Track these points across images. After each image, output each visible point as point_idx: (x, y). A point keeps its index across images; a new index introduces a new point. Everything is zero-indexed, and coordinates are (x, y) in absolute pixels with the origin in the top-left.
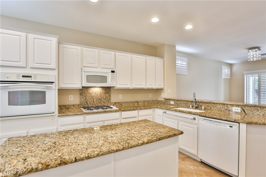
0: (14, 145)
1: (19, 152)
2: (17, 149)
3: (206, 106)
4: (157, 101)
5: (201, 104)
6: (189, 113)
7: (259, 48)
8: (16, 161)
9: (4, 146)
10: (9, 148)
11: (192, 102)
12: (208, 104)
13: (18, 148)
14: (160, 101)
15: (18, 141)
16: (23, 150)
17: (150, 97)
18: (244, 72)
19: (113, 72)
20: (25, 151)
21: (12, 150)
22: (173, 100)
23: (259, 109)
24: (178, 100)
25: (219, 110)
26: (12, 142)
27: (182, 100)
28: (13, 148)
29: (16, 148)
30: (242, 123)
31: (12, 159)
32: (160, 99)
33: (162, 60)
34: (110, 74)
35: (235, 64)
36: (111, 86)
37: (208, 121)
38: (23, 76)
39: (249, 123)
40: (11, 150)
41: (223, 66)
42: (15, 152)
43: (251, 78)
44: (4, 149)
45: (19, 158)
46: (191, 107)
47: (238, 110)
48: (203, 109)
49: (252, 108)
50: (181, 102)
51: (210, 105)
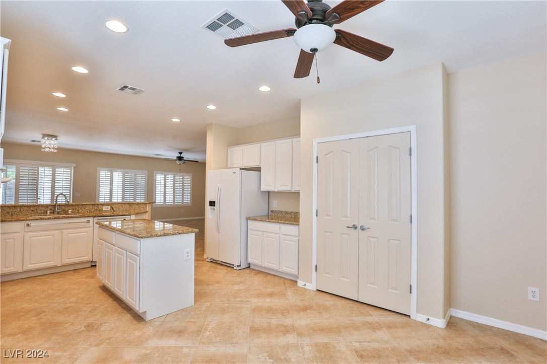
6: (80, 217)
12: (73, 207)
23: (123, 205)
25: (88, 211)
46: (48, 214)
47: (108, 208)
48: (69, 213)
49: (119, 205)
50: (22, 209)
51: (77, 208)
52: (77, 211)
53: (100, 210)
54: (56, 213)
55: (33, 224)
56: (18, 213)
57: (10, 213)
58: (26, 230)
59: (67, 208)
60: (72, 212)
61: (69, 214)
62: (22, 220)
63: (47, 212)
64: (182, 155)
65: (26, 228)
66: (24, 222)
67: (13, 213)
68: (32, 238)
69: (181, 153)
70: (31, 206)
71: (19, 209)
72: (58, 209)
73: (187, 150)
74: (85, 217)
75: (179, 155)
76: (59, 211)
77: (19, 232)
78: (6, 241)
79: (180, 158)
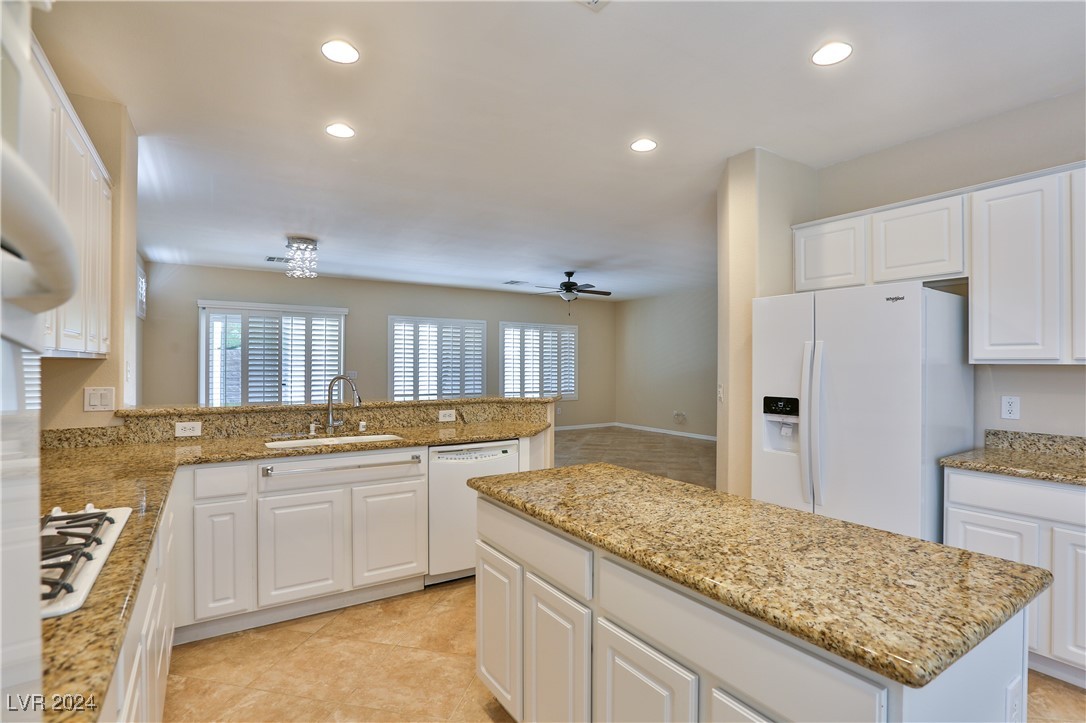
0: (913, 606)
1: (912, 573)
2: (912, 582)
5: (346, 415)
6: (396, 447)
8: (933, 557)
9: (947, 620)
10: (932, 601)
11: (309, 412)
12: (370, 413)
13: (908, 586)
15: (887, 614)
16: (900, 573)
20: (896, 567)
21: (929, 586)
22: (199, 414)
23: (486, 407)
25: (405, 424)
26: (910, 623)
27: (261, 411)
28: (922, 592)
29: (914, 587)
31: (939, 565)
37: (453, 456)
40: (930, 589)
42: (924, 577)
44: (951, 604)
45: (925, 559)
46: (313, 433)
47: (450, 416)
48: (362, 429)
49: (476, 406)
50: (250, 421)
51: (379, 416)
52: (377, 425)
53: (432, 421)
54: (330, 430)
55: (279, 467)
56: (241, 432)
57: (224, 432)
58: (262, 488)
59: (355, 417)
60: (368, 428)
61: (361, 434)
62: (251, 458)
63: (308, 428)
64: (572, 280)
65: (263, 480)
66: (255, 463)
67: (230, 430)
68: (277, 512)
69: (570, 274)
70: (270, 411)
71: (243, 421)
72: (334, 420)
73: (589, 266)
74: (408, 446)
75: (566, 280)
76: (336, 424)
77: (244, 494)
78: (213, 521)
79: (569, 287)
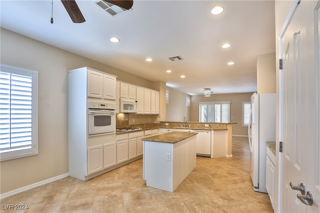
3: (191, 125)
4: (153, 124)
5: (188, 124)
7: (210, 89)
11: (182, 123)
14: (155, 124)
17: (149, 121)
18: (199, 103)
19: (136, 102)
22: (168, 122)
23: (216, 124)
24: (172, 122)
27: (175, 122)
30: (212, 130)
32: (155, 122)
33: (159, 93)
34: (135, 103)
35: (193, 96)
36: (136, 112)
38: (101, 105)
39: (215, 130)
41: (187, 97)
43: (203, 107)
46: (182, 126)
47: (207, 125)
49: (213, 124)
51: (193, 124)
53: (204, 126)
76: (185, 125)
